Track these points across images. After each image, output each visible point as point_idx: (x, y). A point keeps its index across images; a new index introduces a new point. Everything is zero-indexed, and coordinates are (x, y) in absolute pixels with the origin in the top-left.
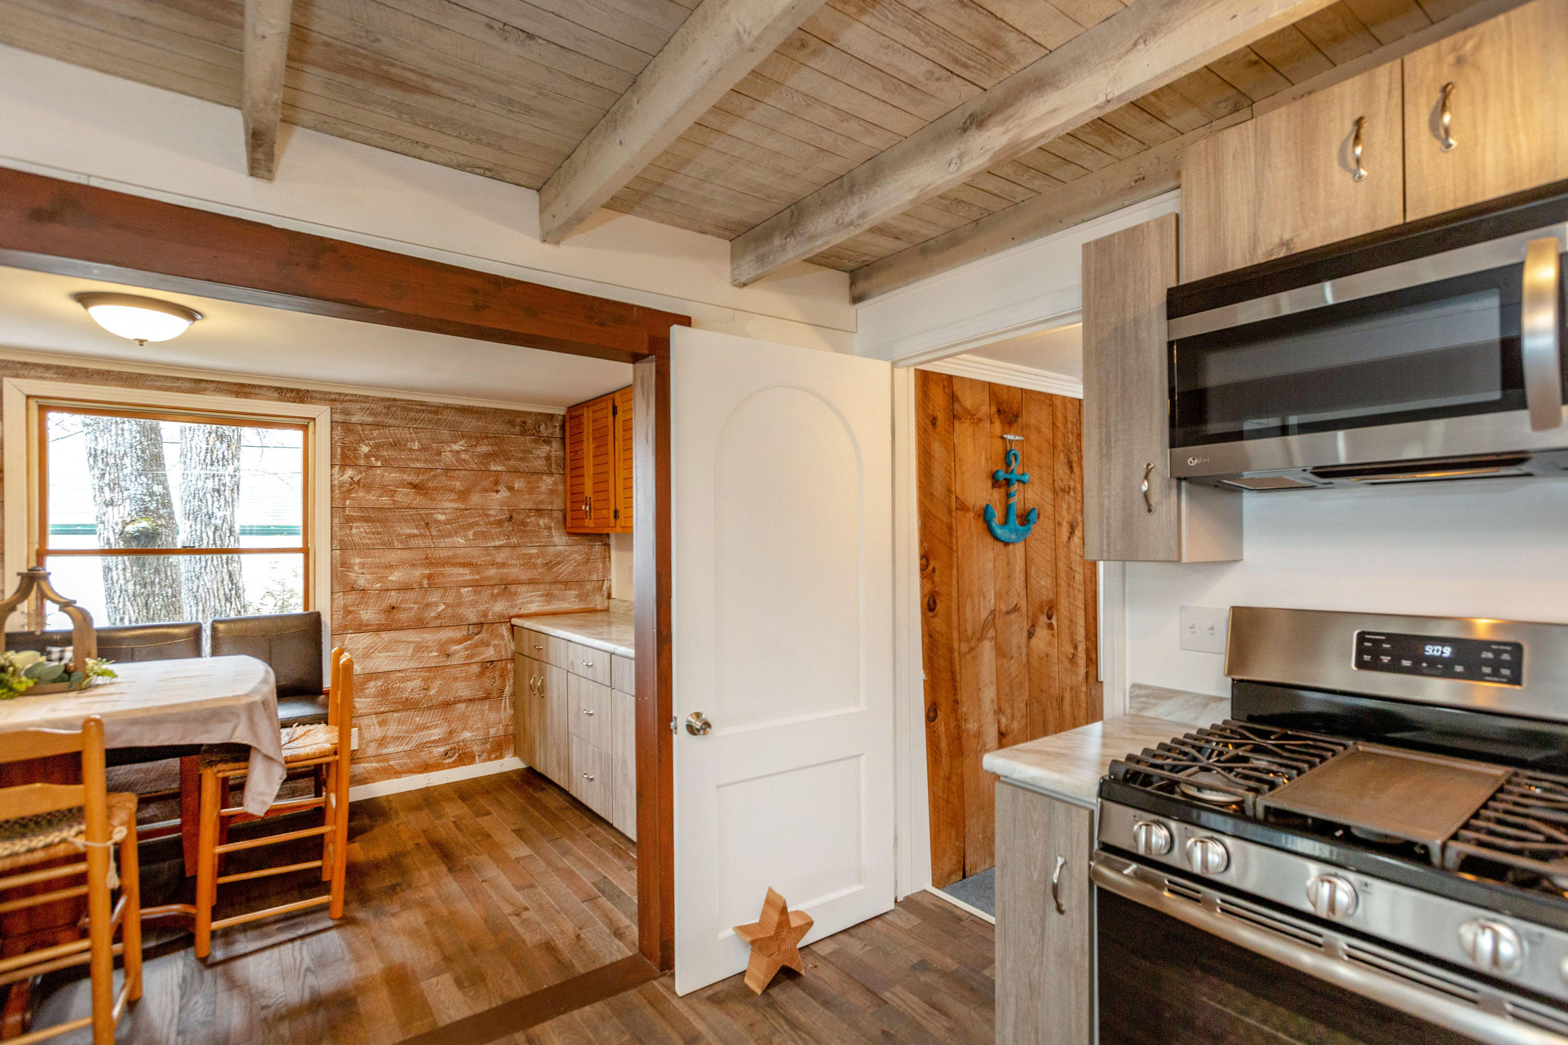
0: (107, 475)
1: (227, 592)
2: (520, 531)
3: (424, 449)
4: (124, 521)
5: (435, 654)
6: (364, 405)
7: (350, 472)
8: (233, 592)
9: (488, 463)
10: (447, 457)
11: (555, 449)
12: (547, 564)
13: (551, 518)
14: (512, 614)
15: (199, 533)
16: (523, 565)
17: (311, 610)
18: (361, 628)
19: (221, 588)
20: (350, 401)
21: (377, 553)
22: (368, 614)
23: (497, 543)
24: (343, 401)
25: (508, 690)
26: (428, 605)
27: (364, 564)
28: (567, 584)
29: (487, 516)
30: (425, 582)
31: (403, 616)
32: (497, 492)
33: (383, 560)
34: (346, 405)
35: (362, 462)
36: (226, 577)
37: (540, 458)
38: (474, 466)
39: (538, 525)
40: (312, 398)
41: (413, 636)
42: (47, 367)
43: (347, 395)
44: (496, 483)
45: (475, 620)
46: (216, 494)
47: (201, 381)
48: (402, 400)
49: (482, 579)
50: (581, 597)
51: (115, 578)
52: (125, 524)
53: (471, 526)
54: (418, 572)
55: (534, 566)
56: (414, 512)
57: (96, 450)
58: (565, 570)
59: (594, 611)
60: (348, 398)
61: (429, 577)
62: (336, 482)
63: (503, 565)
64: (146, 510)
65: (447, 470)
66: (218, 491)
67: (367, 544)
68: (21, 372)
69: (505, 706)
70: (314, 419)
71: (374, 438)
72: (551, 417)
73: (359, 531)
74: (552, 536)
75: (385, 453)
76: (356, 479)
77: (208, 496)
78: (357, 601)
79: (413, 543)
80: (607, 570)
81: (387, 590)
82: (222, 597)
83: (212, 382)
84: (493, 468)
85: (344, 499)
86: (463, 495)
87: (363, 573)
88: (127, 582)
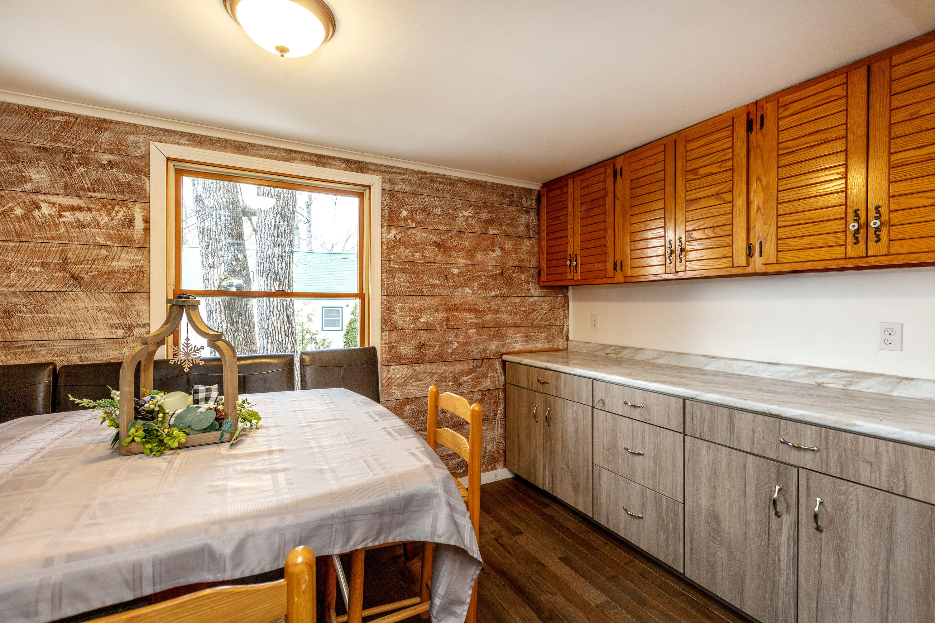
0: (210, 247)
1: (286, 329)
2: (509, 284)
3: (444, 214)
4: (220, 278)
5: (451, 383)
6: (404, 176)
7: (394, 232)
8: (290, 330)
9: (488, 228)
10: (460, 221)
11: (531, 218)
12: (526, 311)
13: (529, 273)
14: (503, 351)
15: (269, 286)
16: (510, 312)
17: (366, 346)
18: (401, 361)
19: (283, 327)
20: (395, 173)
21: (412, 299)
22: (406, 350)
23: (493, 293)
24: (390, 173)
25: (500, 413)
26: (446, 343)
27: (403, 308)
28: (539, 328)
29: (487, 270)
30: (445, 324)
31: (429, 352)
32: (493, 251)
33: (415, 305)
34: (393, 176)
35: (402, 224)
36: (286, 319)
37: (522, 224)
38: (478, 230)
39: (521, 279)
40: (368, 169)
41: (436, 368)
42: (182, 134)
43: (393, 167)
44: (493, 244)
45: (478, 357)
46: (280, 259)
47: (292, 151)
48: (430, 173)
49: (483, 322)
50: (549, 339)
51: (215, 318)
52: (221, 280)
53: (476, 278)
54: (440, 316)
55: (518, 313)
56: (436, 266)
57: (203, 229)
58: (538, 317)
59: (557, 350)
60: (394, 170)
61: (447, 320)
62: (384, 240)
63: (497, 311)
64: (234, 271)
65: (460, 232)
66: (282, 257)
67: (405, 291)
68: (163, 138)
69: (498, 427)
70: (370, 187)
71: (410, 204)
72: (530, 191)
73: (400, 279)
74: (530, 289)
75: (418, 217)
76: (398, 238)
77: (275, 259)
78: (398, 339)
79: (437, 291)
80: (566, 317)
81: (418, 330)
82: (283, 333)
83: (300, 152)
84: (491, 232)
85: (390, 254)
86: (471, 253)
87: (402, 316)
88: (222, 321)
